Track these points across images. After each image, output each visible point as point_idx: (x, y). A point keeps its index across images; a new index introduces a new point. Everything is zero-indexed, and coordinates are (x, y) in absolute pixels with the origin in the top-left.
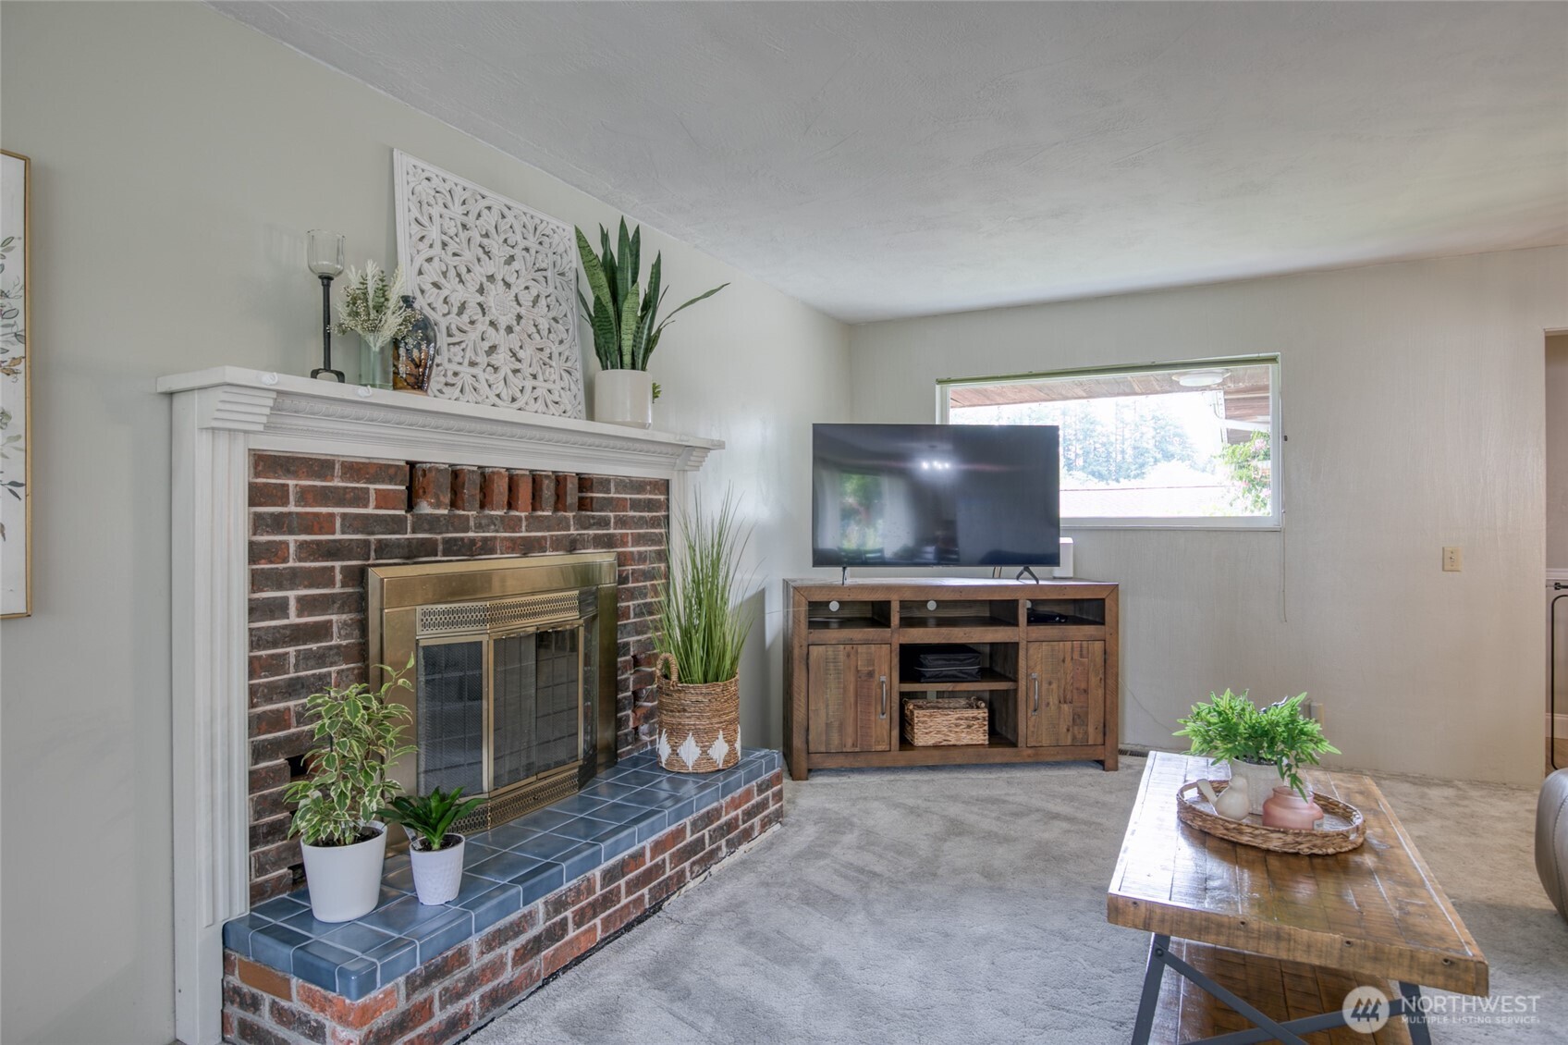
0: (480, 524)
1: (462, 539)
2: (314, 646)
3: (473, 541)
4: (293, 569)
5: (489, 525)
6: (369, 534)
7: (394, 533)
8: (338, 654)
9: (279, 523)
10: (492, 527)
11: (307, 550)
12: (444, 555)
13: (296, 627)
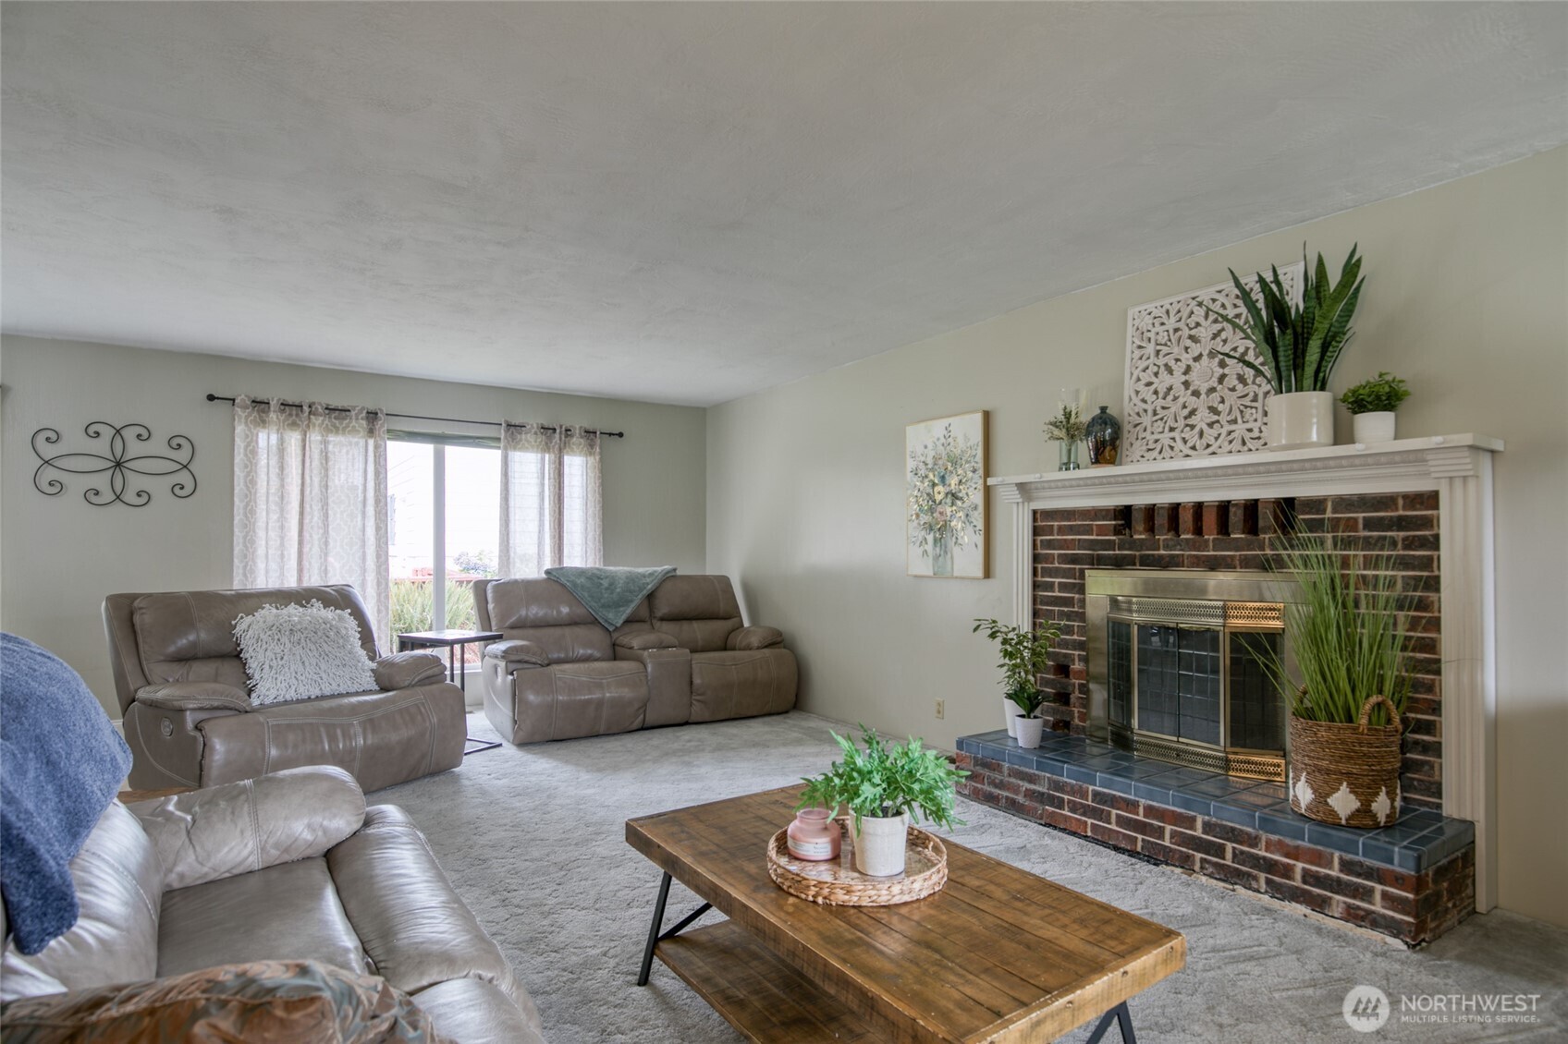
0: (1168, 545)
1: (1153, 555)
2: (1066, 609)
3: (1161, 557)
4: (1057, 568)
5: (1175, 545)
6: (1094, 550)
7: (1106, 550)
8: (1076, 616)
9: (1049, 544)
10: (1179, 547)
11: (1064, 559)
12: (1140, 566)
13: (1056, 597)
